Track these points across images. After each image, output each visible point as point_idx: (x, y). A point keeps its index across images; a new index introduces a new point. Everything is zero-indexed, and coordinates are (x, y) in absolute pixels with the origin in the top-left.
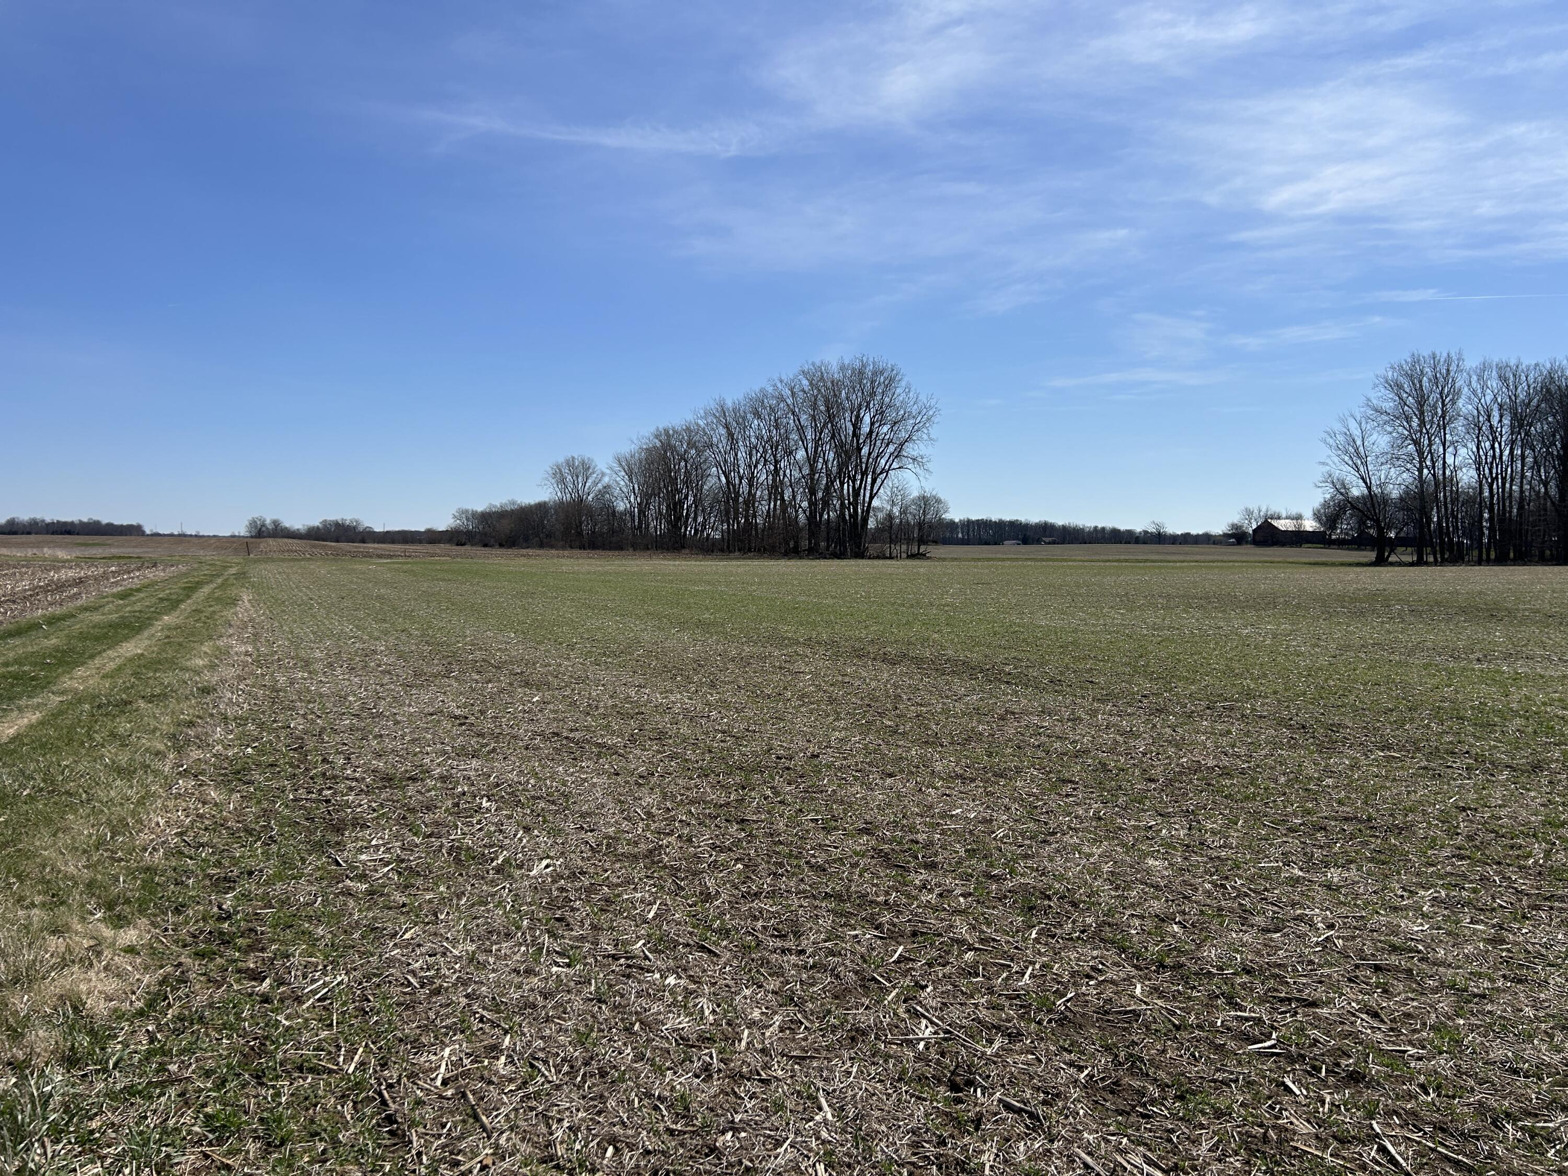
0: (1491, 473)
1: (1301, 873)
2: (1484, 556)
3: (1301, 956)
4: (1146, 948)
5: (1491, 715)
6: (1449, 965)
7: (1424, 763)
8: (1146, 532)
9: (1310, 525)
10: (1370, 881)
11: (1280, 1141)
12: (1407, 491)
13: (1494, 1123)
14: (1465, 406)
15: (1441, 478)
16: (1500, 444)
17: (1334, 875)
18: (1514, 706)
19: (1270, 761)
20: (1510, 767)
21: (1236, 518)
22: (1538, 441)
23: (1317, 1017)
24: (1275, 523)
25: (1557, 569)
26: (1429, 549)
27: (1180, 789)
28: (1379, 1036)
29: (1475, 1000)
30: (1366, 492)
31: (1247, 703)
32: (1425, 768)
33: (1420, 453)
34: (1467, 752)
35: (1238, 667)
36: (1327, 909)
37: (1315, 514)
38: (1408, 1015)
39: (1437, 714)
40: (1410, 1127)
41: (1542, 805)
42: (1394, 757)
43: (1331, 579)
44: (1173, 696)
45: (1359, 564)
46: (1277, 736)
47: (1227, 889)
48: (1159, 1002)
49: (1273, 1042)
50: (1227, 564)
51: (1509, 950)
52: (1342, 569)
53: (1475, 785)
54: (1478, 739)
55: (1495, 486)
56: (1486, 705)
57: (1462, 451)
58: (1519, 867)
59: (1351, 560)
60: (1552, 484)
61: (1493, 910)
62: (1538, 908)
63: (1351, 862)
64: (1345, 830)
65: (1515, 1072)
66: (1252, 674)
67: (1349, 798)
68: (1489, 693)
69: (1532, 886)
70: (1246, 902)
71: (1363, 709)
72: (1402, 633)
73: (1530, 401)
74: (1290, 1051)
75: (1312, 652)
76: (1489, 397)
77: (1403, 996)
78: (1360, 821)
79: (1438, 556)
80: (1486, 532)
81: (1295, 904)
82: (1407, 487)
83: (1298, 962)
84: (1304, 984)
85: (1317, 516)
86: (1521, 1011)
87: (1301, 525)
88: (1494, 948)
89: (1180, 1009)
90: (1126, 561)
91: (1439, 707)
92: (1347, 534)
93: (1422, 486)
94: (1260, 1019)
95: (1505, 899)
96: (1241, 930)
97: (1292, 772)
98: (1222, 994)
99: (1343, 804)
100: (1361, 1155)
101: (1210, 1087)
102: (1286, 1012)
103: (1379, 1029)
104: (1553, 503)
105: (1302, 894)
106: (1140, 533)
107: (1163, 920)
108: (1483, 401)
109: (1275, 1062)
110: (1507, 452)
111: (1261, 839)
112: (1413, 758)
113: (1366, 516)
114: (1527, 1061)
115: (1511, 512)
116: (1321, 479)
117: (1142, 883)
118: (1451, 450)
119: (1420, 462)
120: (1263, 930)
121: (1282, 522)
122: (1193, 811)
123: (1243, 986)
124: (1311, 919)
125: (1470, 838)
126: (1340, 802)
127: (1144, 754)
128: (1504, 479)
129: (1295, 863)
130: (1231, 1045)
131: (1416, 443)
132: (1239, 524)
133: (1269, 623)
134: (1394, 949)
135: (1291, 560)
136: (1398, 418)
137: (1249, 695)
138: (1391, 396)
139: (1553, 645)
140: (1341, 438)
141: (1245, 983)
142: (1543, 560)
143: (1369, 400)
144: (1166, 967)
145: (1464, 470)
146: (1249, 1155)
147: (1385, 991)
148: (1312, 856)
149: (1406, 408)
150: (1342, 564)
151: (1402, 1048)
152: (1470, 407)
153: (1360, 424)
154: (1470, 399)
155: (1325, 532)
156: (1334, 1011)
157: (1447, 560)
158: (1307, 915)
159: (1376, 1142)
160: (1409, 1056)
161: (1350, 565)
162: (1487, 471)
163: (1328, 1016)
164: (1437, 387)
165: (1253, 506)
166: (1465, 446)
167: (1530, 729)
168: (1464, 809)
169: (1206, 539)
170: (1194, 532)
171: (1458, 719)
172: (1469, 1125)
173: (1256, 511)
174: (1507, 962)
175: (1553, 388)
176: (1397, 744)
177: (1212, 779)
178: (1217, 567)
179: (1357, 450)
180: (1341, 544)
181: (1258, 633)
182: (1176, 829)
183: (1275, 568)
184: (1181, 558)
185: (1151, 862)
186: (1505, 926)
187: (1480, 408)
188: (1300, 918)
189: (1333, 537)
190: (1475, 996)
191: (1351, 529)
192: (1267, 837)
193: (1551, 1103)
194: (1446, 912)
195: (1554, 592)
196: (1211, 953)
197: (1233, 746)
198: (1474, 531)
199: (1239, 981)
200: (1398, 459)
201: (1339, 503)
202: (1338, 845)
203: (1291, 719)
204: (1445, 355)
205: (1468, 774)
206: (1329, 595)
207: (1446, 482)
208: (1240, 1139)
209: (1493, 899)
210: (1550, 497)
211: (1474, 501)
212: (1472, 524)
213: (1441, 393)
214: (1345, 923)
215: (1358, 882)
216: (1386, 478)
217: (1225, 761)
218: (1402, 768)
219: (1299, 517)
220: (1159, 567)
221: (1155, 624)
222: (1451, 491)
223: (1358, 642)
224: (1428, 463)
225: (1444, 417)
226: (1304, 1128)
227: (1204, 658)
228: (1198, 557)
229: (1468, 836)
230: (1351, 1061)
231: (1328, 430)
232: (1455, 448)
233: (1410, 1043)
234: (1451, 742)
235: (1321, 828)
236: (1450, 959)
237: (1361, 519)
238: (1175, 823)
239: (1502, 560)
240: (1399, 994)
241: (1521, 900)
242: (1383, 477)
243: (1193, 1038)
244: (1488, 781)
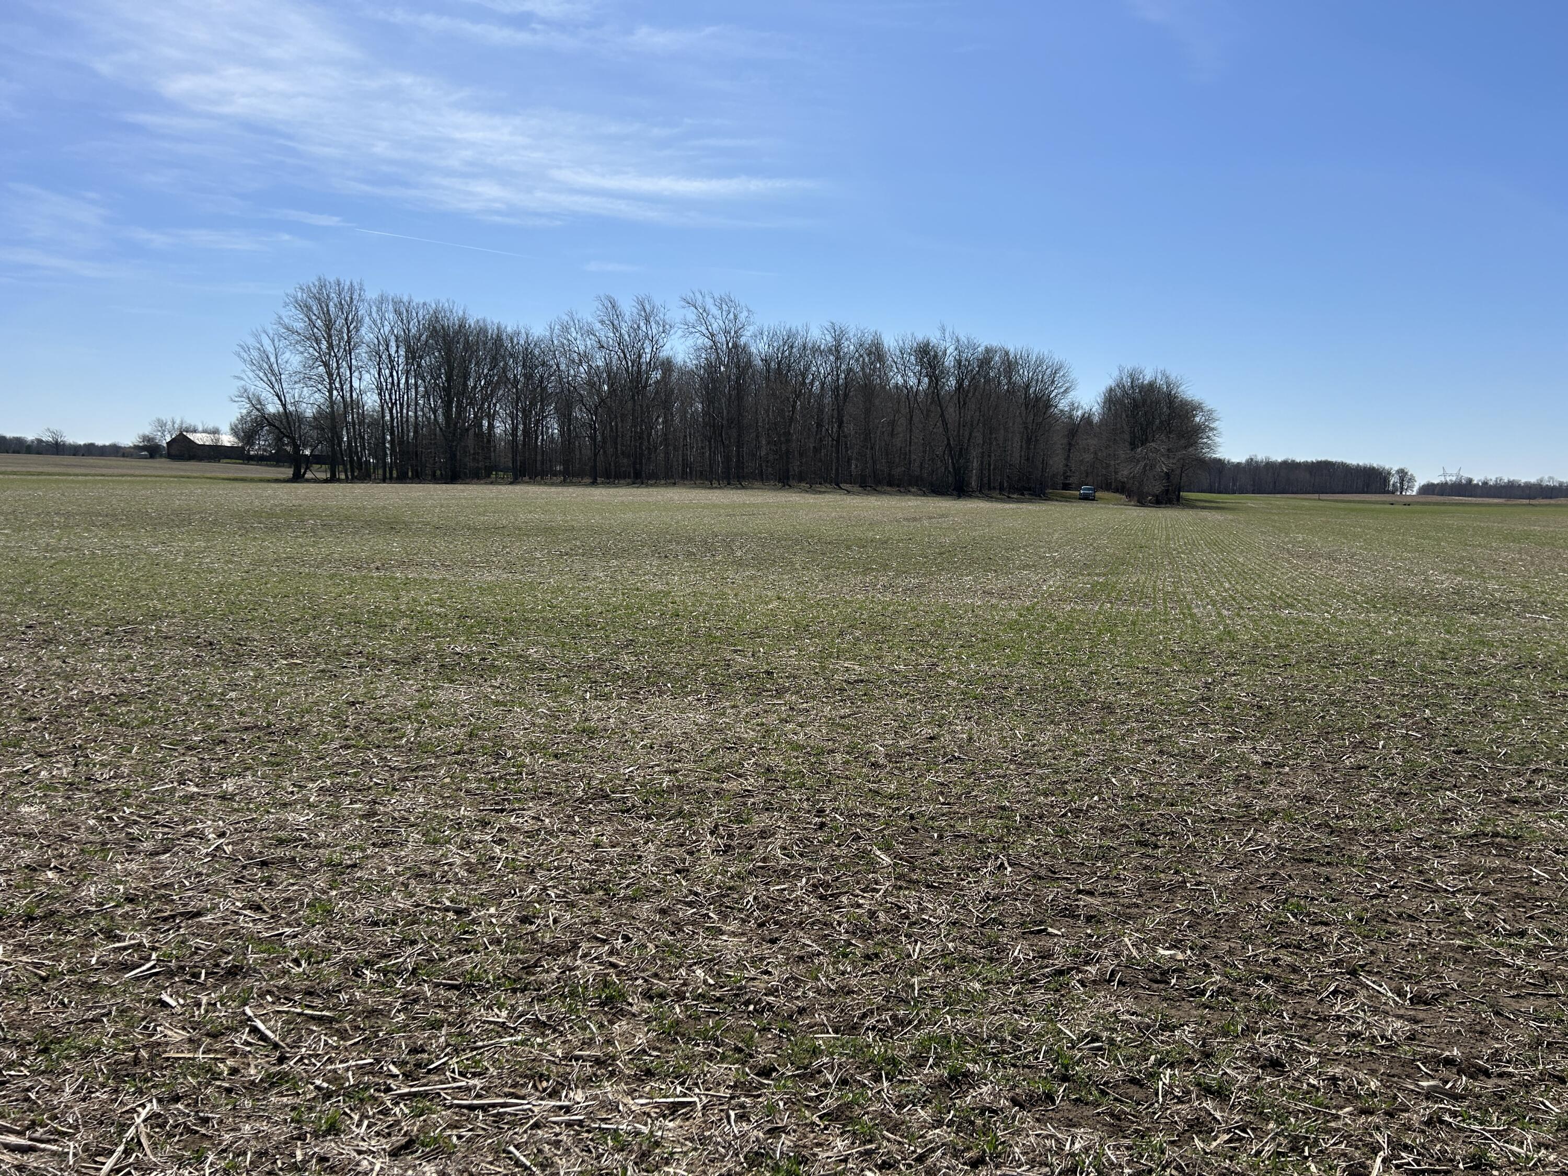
0: (391, 399)
1: (195, 790)
2: (388, 475)
3: (189, 871)
4: (12, 905)
5: (384, 617)
6: (329, 846)
7: (323, 667)
8: (40, 441)
9: (227, 440)
10: (263, 784)
11: (152, 1058)
12: (320, 412)
13: (355, 974)
14: (367, 334)
15: (349, 400)
16: (397, 373)
17: (229, 785)
18: (403, 607)
19: (173, 683)
20: (395, 661)
21: (148, 430)
22: (428, 373)
23: (201, 926)
24: (191, 436)
25: (444, 486)
26: (341, 467)
27: (66, 725)
28: (260, 926)
29: (348, 871)
30: (281, 409)
31: (151, 624)
32: (323, 671)
33: (330, 375)
34: (361, 652)
35: (144, 589)
36: (220, 818)
37: (232, 429)
38: (288, 900)
39: (338, 620)
40: (282, 1001)
41: (417, 691)
42: (296, 664)
43: (250, 495)
44: (65, 623)
45: (277, 481)
46: (182, 656)
47: (113, 820)
48: (24, 959)
49: (152, 963)
50: (138, 479)
51: (379, 821)
52: (261, 485)
53: (365, 680)
54: (371, 639)
55: (394, 411)
56: (380, 609)
57: (366, 376)
58: (395, 747)
59: (269, 476)
60: (440, 411)
61: (370, 788)
62: (405, 779)
63: (247, 769)
64: (244, 740)
65: (376, 924)
66: (160, 594)
67: (251, 708)
68: (382, 598)
69: (403, 762)
70: (135, 830)
71: (272, 621)
72: (313, 546)
73: (421, 336)
74: (169, 967)
75: (226, 568)
76: (387, 329)
77: (285, 883)
78: (260, 729)
79: (349, 474)
80: (388, 452)
81: (187, 821)
82: (319, 406)
83: (185, 878)
84: (190, 897)
85: (235, 431)
86: (385, 870)
87: (218, 440)
88: (368, 821)
89: (49, 959)
90: (15, 473)
91: (340, 614)
92: (265, 450)
93: (332, 407)
94: (140, 945)
95: (380, 777)
96: (127, 860)
97: (196, 690)
98: (100, 931)
99: (244, 715)
100: (233, 1042)
101: (79, 1029)
102: (169, 930)
103: (261, 919)
104: (441, 429)
105: (197, 809)
106: (32, 442)
107: (35, 870)
108: (382, 331)
109: (154, 981)
110: (403, 381)
111: (157, 763)
112: (313, 662)
113: (282, 433)
114: (386, 912)
115: (408, 435)
116: (237, 393)
117: (11, 834)
118: (356, 374)
119: (330, 384)
120: (150, 854)
121: (199, 435)
122: (80, 746)
123: (124, 916)
124: (202, 833)
125: (357, 728)
126: (242, 714)
127: (25, 692)
128: (402, 405)
129: (191, 781)
130: (107, 979)
131: (326, 365)
132: (151, 436)
133: (182, 540)
134: (281, 842)
135: (209, 475)
136: (308, 339)
137: (155, 616)
138: (301, 316)
139: (438, 553)
140: (255, 354)
141: (127, 913)
142: (435, 479)
143: (280, 318)
144: (36, 919)
145: (368, 394)
146: (118, 1083)
147: (269, 883)
148: (209, 770)
149: (315, 330)
150: (261, 480)
151: (281, 931)
152: (372, 336)
153: (273, 341)
154: (371, 327)
155: (243, 448)
156: (219, 915)
157: (356, 478)
158: (198, 829)
159: (248, 1025)
160: (287, 936)
161: (269, 481)
162: (387, 397)
163: (211, 921)
164: (343, 313)
165: (166, 417)
166: (368, 372)
167: (414, 627)
168: (353, 704)
169: (114, 451)
170: (99, 442)
171: (355, 623)
172: (334, 981)
173: (169, 423)
174: (377, 831)
175: (438, 327)
176: (300, 652)
177: (105, 708)
178: (126, 482)
179: (271, 366)
180: (260, 460)
181: (169, 551)
182: (58, 769)
183: (191, 483)
184: (83, 471)
185: (25, 809)
186: (378, 800)
187: (380, 338)
188: (190, 834)
189: (252, 453)
190: (348, 867)
191: (269, 445)
192: (163, 760)
193: (402, 942)
194: (329, 799)
195: (442, 506)
196: (91, 891)
197: (132, 671)
198: (378, 450)
199: (120, 911)
200: (310, 379)
201: (256, 418)
202: (237, 755)
203: (199, 637)
204: (348, 283)
205: (360, 672)
206: (247, 511)
207: (353, 405)
208: (108, 1070)
209: (371, 778)
210: (438, 423)
211: (378, 423)
212: (376, 445)
213: (346, 319)
214: (236, 829)
215: (252, 788)
216: (300, 396)
217: (123, 688)
218: (303, 673)
219: (216, 432)
220: (56, 481)
221: (48, 545)
222: (358, 413)
223: (271, 557)
224: (338, 385)
225: (349, 342)
226: (176, 1035)
227: (106, 580)
228: (104, 471)
229: (355, 727)
230: (230, 958)
231: (242, 343)
232: (360, 372)
233: (288, 925)
234: (348, 645)
235: (221, 742)
236: (329, 840)
237: (278, 436)
238: (57, 762)
239: (402, 478)
240: (281, 883)
241: (393, 776)
242: (296, 395)
243: (62, 985)
244: (376, 675)
